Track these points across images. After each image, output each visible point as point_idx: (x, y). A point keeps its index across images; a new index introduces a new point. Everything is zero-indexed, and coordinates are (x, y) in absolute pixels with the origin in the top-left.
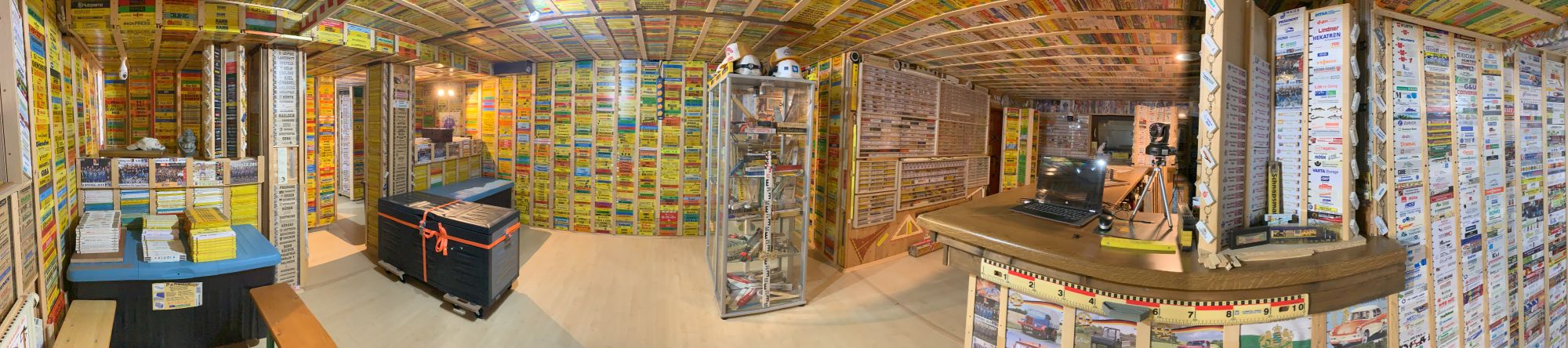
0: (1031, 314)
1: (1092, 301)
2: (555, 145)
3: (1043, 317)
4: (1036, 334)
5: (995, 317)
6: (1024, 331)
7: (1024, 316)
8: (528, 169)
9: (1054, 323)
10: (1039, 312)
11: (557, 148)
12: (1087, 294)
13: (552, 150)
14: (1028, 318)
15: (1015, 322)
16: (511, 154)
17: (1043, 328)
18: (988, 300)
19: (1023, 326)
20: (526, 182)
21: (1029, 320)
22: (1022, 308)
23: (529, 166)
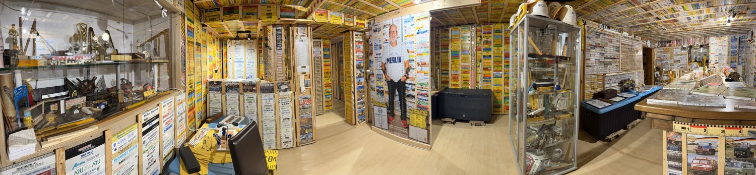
0: (700, 144)
1: (740, 132)
3: (708, 145)
4: (705, 153)
5: (680, 149)
6: (697, 153)
7: (697, 146)
9: (713, 146)
10: (704, 143)
12: (738, 129)
14: (699, 146)
15: (692, 150)
17: (708, 150)
18: (675, 141)
19: (696, 151)
21: (700, 147)
22: (696, 143)
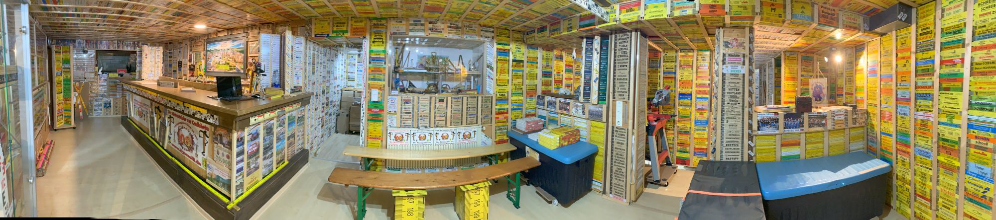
2: (939, 123)
8: (909, 150)
11: (942, 127)
13: (936, 129)
16: (891, 128)
20: (907, 166)
23: (909, 147)
